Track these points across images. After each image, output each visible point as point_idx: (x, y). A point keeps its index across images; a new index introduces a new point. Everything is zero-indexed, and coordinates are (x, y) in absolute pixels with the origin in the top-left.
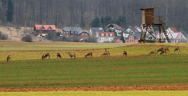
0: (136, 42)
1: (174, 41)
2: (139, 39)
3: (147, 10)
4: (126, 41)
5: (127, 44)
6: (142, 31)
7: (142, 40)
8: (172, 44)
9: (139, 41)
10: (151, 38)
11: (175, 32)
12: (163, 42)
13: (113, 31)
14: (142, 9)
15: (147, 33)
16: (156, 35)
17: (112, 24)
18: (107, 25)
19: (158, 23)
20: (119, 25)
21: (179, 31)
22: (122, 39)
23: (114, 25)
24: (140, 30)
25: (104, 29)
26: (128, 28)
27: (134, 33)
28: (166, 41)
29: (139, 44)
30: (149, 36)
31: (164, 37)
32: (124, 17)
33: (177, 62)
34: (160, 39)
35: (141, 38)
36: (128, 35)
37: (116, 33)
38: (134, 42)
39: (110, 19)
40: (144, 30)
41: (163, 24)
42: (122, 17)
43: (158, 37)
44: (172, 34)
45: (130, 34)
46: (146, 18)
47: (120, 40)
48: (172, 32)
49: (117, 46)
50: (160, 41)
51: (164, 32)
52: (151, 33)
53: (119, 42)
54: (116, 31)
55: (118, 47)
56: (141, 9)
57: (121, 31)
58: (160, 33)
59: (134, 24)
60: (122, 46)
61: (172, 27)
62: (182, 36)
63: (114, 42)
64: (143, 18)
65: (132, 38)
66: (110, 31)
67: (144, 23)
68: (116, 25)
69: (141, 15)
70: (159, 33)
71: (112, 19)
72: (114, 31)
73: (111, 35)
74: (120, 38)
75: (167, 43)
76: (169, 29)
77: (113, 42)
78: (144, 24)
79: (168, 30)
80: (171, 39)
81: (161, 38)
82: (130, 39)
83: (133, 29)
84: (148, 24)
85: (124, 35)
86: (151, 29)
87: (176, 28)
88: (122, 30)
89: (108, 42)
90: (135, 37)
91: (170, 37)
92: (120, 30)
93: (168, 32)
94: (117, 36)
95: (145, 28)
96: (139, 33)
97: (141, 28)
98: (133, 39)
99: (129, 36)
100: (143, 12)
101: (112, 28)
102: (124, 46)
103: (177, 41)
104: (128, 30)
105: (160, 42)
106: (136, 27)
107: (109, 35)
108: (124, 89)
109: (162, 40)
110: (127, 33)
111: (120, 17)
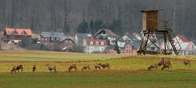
0: (135, 53)
1: (183, 53)
2: (138, 50)
3: (149, 13)
4: (121, 51)
5: (122, 55)
6: (142, 38)
7: (142, 51)
8: (181, 56)
9: (138, 52)
10: (153, 48)
11: (184, 41)
12: (169, 54)
13: (105, 39)
14: (143, 11)
15: (149, 41)
16: (160, 44)
17: (104, 30)
18: (98, 30)
19: (164, 29)
20: (113, 31)
21: (189, 40)
22: (117, 49)
23: (106, 30)
24: (139, 38)
25: (94, 36)
26: (124, 35)
27: (132, 41)
28: (173, 52)
29: (138, 56)
30: (152, 46)
31: (171, 47)
32: (120, 22)
33: (187, 80)
34: (165, 50)
35: (141, 48)
36: (124, 43)
37: (108, 42)
38: (132, 52)
39: (101, 23)
40: (145, 38)
41: (169, 31)
42: (116, 21)
43: (163, 47)
44: (180, 43)
45: (127, 42)
46: (148, 23)
47: (115, 50)
48: (181, 41)
49: (110, 57)
50: (165, 52)
51: (170, 41)
52: (153, 42)
53: (112, 52)
54: (109, 38)
55: (111, 59)
56: (141, 11)
57: (115, 39)
58: (165, 42)
59: (131, 31)
60: (115, 57)
61: (181, 34)
62: (193, 47)
63: (106, 53)
64: (143, 23)
65: (129, 48)
66: (101, 38)
67: (145, 29)
68: (110, 31)
69: (142, 18)
70: (164, 42)
71: (104, 22)
72: (106, 38)
73: (102, 43)
74: (114, 48)
75: (174, 55)
76: (177, 37)
77: (105, 52)
78: (145, 30)
79: (175, 38)
80: (180, 50)
81: (167, 48)
82: (126, 49)
83: (131, 36)
84: (150, 30)
85: (119, 44)
86: (153, 37)
87: (186, 36)
88: (116, 37)
89: (98, 52)
90: (133, 47)
91: (177, 47)
92: (113, 37)
93: (176, 41)
94: (109, 44)
95: (147, 35)
96: (138, 41)
97: (141, 36)
98: (131, 49)
99: (125, 46)
100: (145, 15)
101: (104, 35)
102: (118, 57)
103: (187, 53)
104: (125, 37)
105: (166, 54)
106: (134, 34)
107: (100, 43)
109: (168, 52)
110: (123, 41)
111: (115, 21)
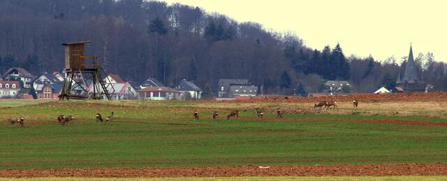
0: (56, 98)
1: (117, 98)
2: (60, 93)
3: (73, 46)
4: (39, 96)
5: (40, 100)
6: (65, 79)
7: (66, 95)
8: (114, 101)
9: (60, 96)
10: (80, 91)
11: (118, 82)
12: (99, 98)
13: (17, 80)
14: (66, 45)
15: (74, 83)
16: (87, 86)
17: (16, 68)
18: (8, 69)
19: (92, 68)
20: (27, 69)
21: (124, 81)
22: (33, 93)
23: (19, 69)
24: (61, 79)
25: (3, 76)
26: (42, 75)
27: (51, 83)
28: (104, 96)
29: (59, 102)
30: (77, 88)
31: (101, 90)
32: (36, 58)
33: (122, 132)
34: (94, 94)
35: (63, 91)
36: (41, 86)
37: (22, 83)
38: (52, 97)
39: (13, 60)
40: (69, 79)
41: (99, 70)
42: (31, 57)
43: (92, 90)
44: (112, 84)
45: (46, 84)
46: (73, 60)
47: (30, 94)
48: (114, 82)
49: (24, 104)
50: (94, 96)
51: (100, 82)
52: (79, 83)
53: (27, 98)
54: (22, 79)
55: (26, 106)
56: (63, 45)
57: (30, 80)
58: (94, 83)
59: (51, 69)
60: (31, 103)
61: (114, 73)
62: (130, 89)
63: (19, 98)
64: (66, 60)
65: (48, 91)
66: (13, 79)
67: (68, 66)
68: (23, 70)
69: (64, 54)
70: (92, 84)
71: (16, 59)
72: (19, 79)
73: (14, 85)
74: (28, 92)
75: (105, 99)
76: (110, 78)
77: (17, 97)
78: (68, 68)
79: (107, 79)
80: (113, 94)
81: (96, 92)
82: (44, 93)
83: (51, 77)
84: (74, 70)
85: (35, 86)
86: (79, 76)
87: (120, 76)
88: (31, 78)
89: (9, 97)
90: (53, 90)
91: (109, 89)
92: (28, 78)
93: (108, 82)
94: (23, 87)
95: (71, 75)
96: (60, 83)
97: (63, 76)
98: (50, 93)
99: (43, 89)
100: (67, 49)
101: (16, 75)
102: (34, 103)
103: (122, 97)
104: (43, 78)
105: (95, 99)
106: (54, 73)
107: (11, 86)
108: (35, 175)
109: (98, 96)
110: (41, 83)
111: (29, 57)
